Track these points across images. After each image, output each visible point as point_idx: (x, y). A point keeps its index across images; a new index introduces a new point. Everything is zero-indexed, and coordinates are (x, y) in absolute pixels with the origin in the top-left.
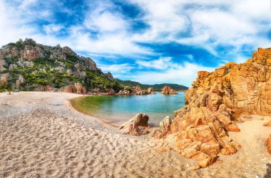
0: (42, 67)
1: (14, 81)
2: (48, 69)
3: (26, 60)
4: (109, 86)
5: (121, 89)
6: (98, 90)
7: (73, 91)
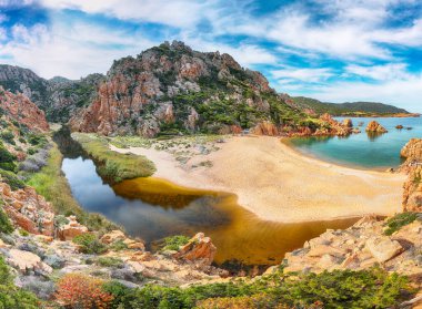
0: (213, 94)
1: (185, 116)
2: (222, 98)
3: (187, 80)
4: (303, 124)
5: (318, 126)
6: (289, 128)
7: (264, 132)
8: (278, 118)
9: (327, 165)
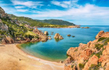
4: (26, 36)
5: (33, 37)
6: (20, 39)
7: (7, 42)
8: (14, 34)
9: (38, 59)
